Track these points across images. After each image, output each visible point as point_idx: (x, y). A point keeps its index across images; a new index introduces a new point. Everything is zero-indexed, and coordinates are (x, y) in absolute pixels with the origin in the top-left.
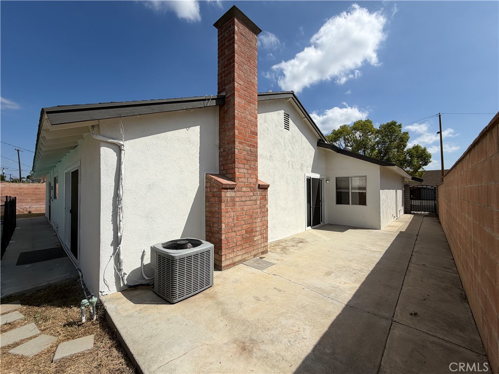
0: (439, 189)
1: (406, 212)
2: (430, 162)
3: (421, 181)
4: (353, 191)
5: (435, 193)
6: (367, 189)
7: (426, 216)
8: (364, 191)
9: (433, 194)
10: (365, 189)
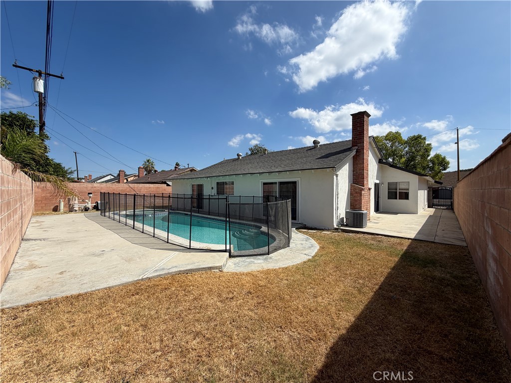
0: (454, 190)
1: (428, 207)
2: (448, 168)
3: (441, 183)
4: (400, 191)
5: (451, 192)
6: (410, 190)
7: (444, 209)
8: (407, 191)
9: (449, 194)
10: (408, 190)
